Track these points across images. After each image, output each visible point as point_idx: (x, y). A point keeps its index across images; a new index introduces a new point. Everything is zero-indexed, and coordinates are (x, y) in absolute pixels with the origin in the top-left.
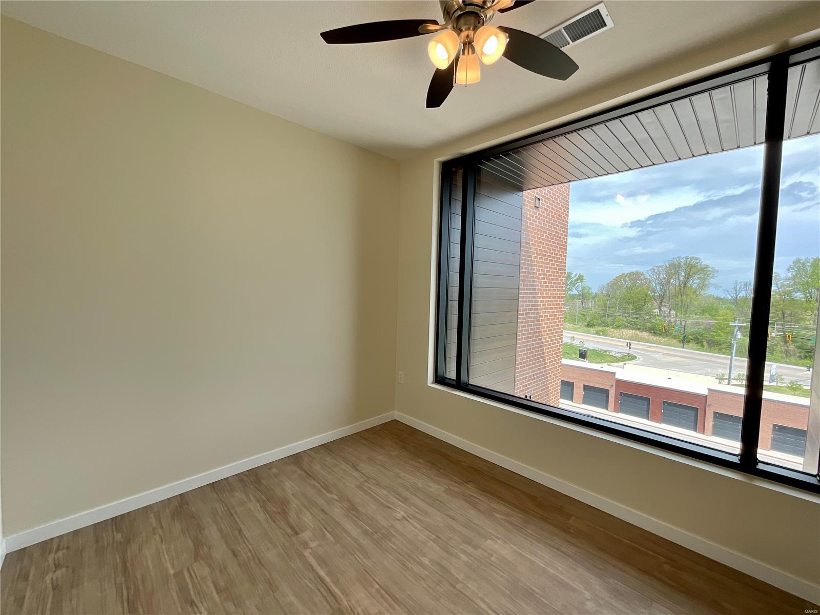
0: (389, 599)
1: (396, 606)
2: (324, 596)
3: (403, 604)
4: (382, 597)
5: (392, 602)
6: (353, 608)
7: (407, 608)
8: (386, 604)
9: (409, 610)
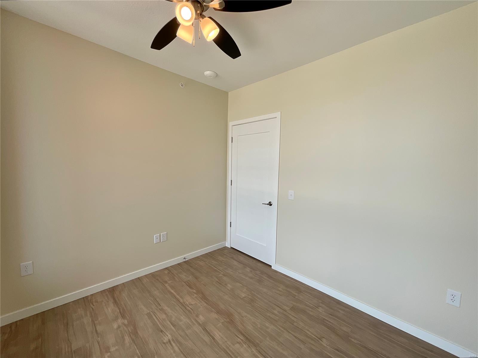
0: (228, 352)
1: (225, 348)
2: (267, 354)
3: (221, 349)
4: (233, 354)
5: (227, 350)
6: (249, 347)
7: (219, 347)
8: (231, 349)
9: (218, 346)
